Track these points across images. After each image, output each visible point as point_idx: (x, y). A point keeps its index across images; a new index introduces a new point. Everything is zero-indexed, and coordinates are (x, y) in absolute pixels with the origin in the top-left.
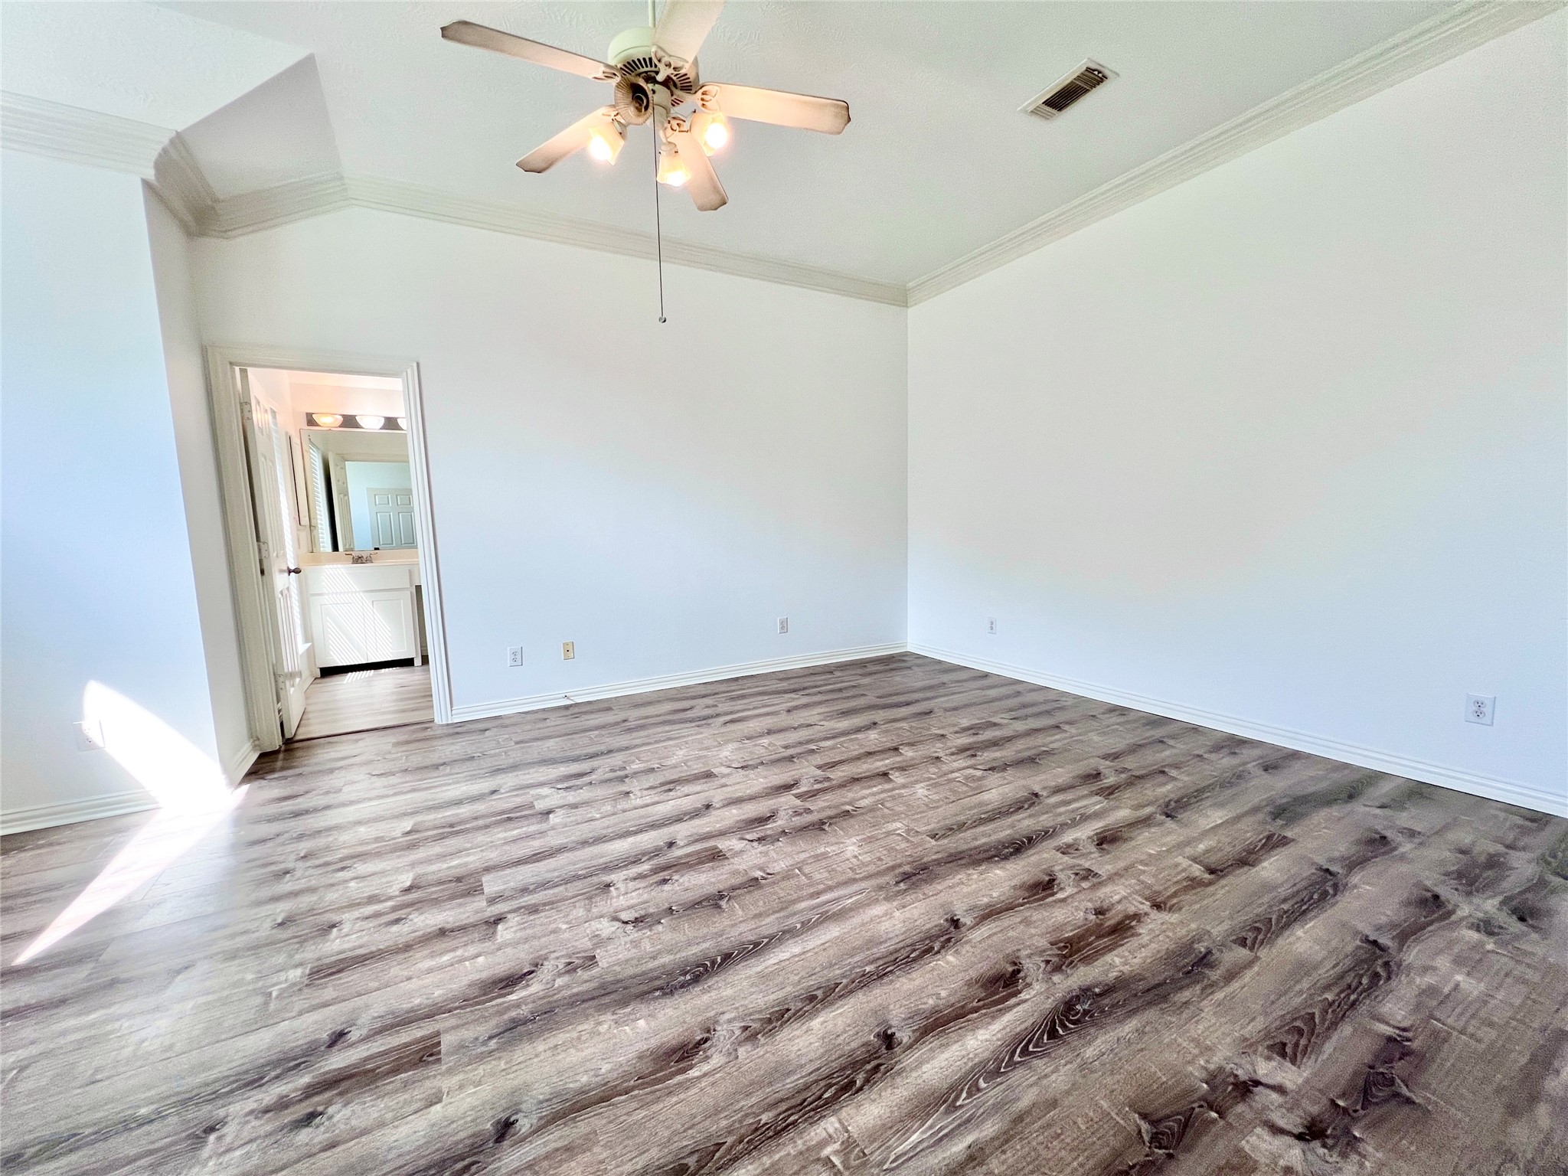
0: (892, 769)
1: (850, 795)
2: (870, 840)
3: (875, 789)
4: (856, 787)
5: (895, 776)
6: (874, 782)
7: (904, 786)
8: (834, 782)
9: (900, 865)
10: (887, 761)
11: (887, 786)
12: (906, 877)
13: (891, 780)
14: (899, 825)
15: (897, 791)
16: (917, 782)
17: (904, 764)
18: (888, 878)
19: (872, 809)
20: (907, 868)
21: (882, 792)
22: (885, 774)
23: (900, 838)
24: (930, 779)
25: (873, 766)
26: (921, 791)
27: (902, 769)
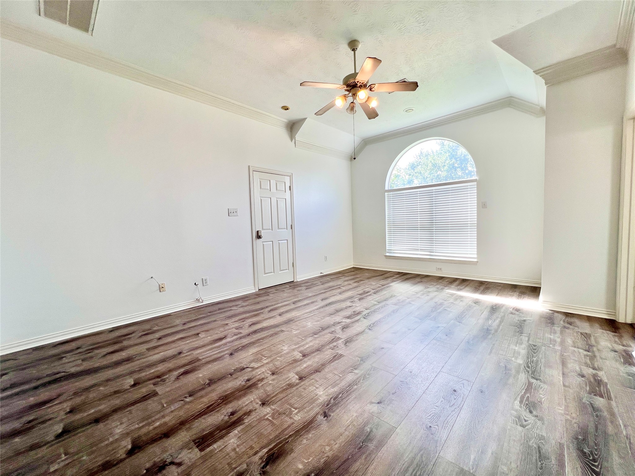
0: (301, 360)
1: (317, 342)
2: (304, 327)
3: (307, 346)
4: (316, 346)
5: (298, 356)
6: (308, 350)
7: (294, 350)
8: (328, 347)
9: (294, 322)
10: (305, 366)
11: (302, 349)
12: (292, 320)
13: (300, 352)
14: (295, 333)
15: (297, 346)
16: (288, 353)
17: (294, 365)
18: (296, 320)
19: (306, 337)
20: (291, 322)
21: (304, 345)
22: (304, 356)
23: (294, 329)
24: (281, 357)
25: (313, 360)
26: (286, 349)
27: (295, 361)
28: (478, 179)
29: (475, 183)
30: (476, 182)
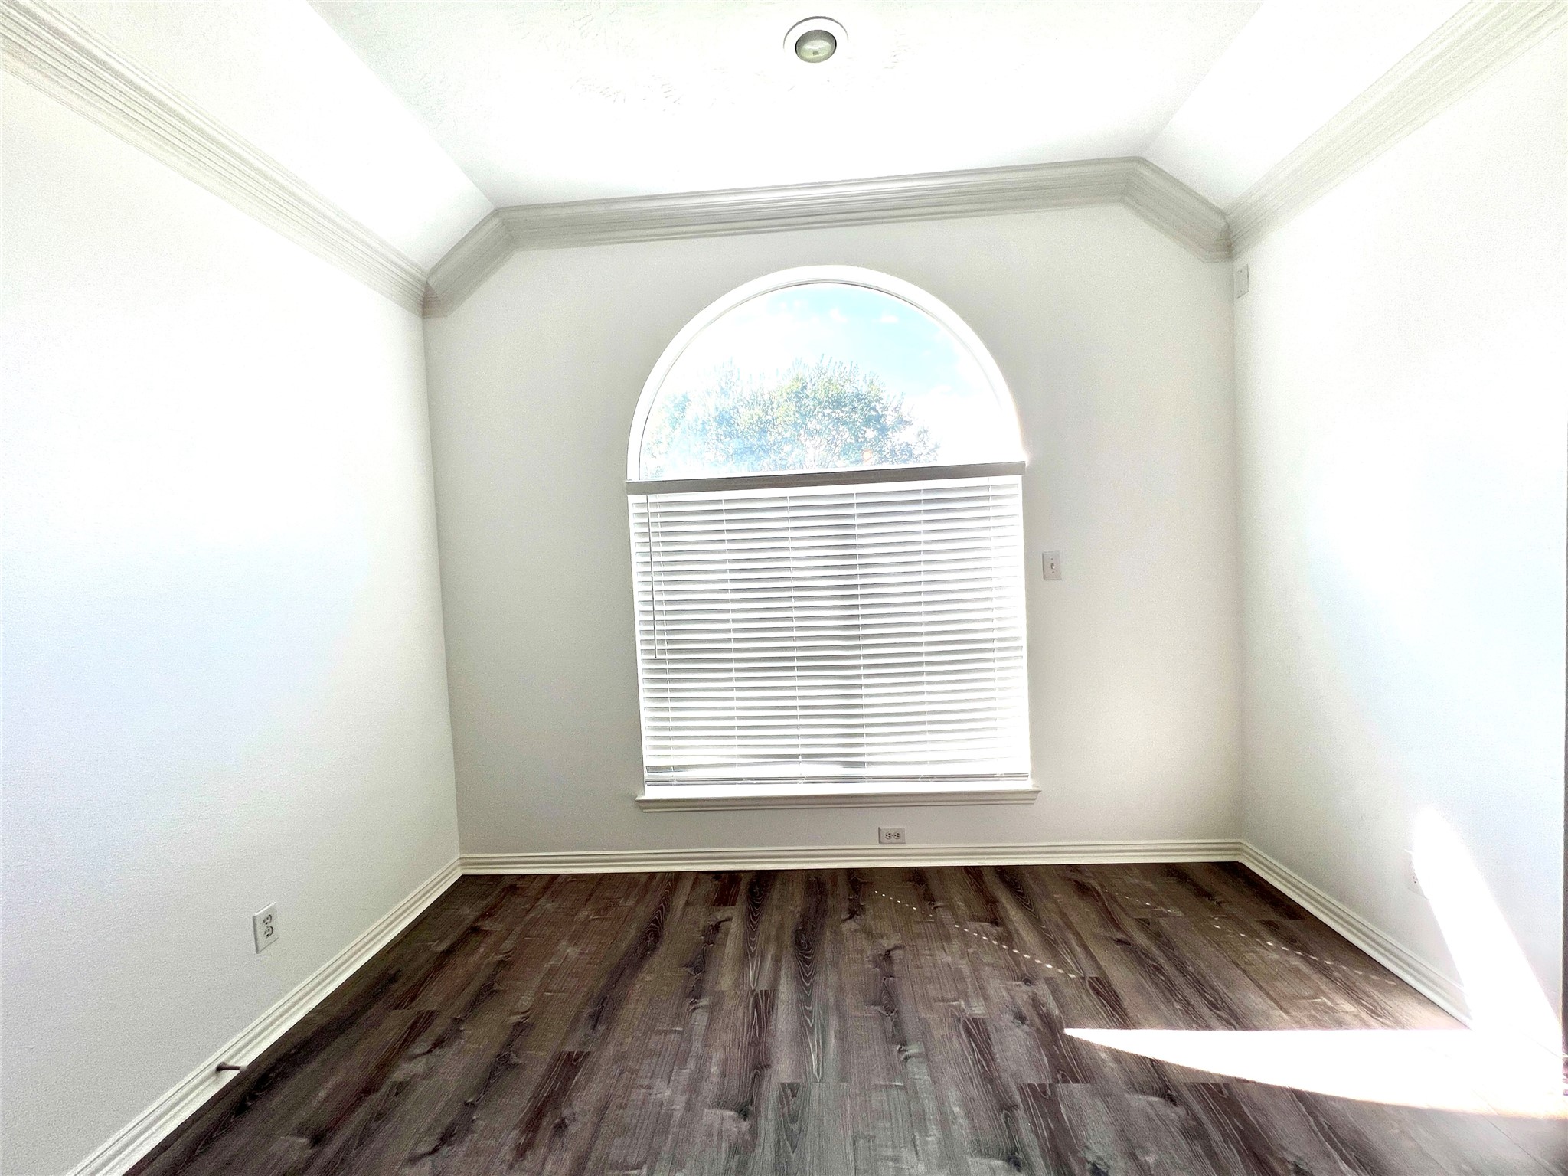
28: (1027, 465)
29: (1017, 479)
30: (1021, 476)
